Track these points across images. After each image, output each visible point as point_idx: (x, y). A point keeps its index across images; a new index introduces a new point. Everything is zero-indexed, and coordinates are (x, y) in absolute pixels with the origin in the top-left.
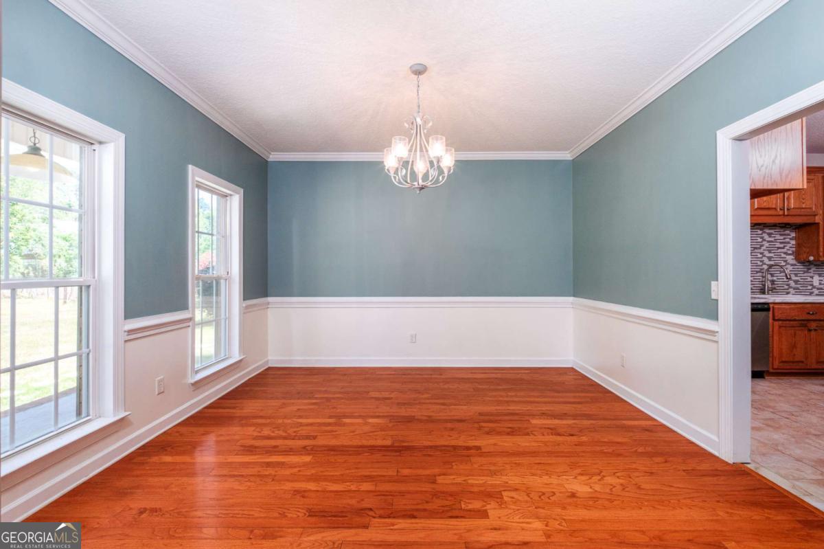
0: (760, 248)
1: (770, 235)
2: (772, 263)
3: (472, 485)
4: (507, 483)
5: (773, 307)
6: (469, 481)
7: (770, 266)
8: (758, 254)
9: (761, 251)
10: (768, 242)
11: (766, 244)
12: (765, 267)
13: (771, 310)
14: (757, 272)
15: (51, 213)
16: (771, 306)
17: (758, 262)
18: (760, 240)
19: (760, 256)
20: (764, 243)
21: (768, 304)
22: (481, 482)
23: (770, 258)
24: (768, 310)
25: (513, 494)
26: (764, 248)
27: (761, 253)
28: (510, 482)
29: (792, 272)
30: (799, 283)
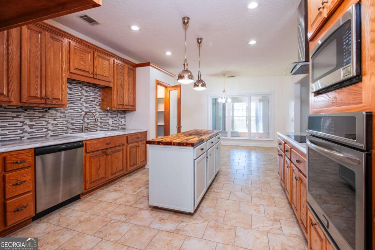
0: (80, 100)
1: (86, 91)
2: (88, 110)
5: (86, 143)
7: (86, 113)
8: (79, 104)
9: (81, 102)
10: (86, 96)
11: (85, 98)
12: (83, 113)
13: (84, 146)
14: (78, 117)
16: (84, 142)
17: (79, 110)
18: (80, 94)
19: (80, 105)
20: (83, 96)
21: (82, 141)
23: (86, 107)
24: (82, 146)
26: (83, 100)
27: (81, 104)
29: (98, 117)
30: (102, 123)
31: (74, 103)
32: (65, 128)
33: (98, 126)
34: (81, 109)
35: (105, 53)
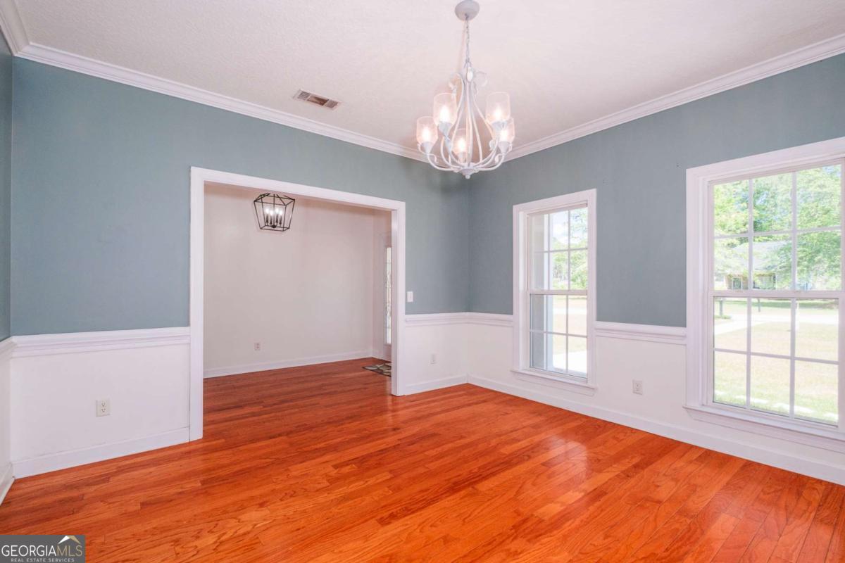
3: (357, 480)
4: (329, 494)
6: (362, 483)
15: (553, 251)
22: (351, 486)
25: (319, 486)
28: (326, 495)
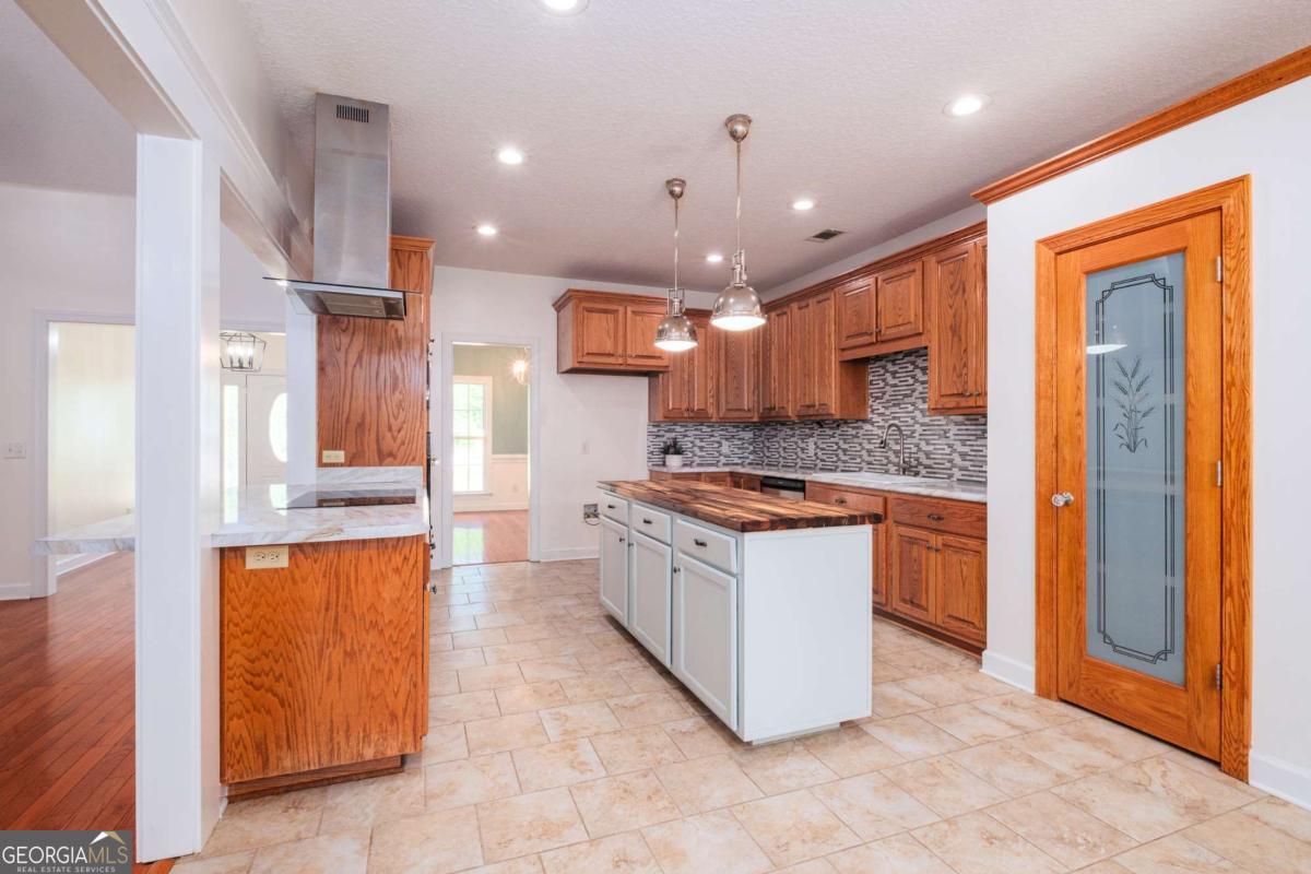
9: (912, 400)
11: (920, 388)
17: (910, 419)
19: (911, 408)
20: (917, 385)
23: (923, 411)
26: (916, 394)
27: (912, 405)
29: (957, 437)
30: (968, 458)
31: (899, 404)
32: (885, 461)
33: (954, 466)
34: (913, 418)
35: (902, 260)
